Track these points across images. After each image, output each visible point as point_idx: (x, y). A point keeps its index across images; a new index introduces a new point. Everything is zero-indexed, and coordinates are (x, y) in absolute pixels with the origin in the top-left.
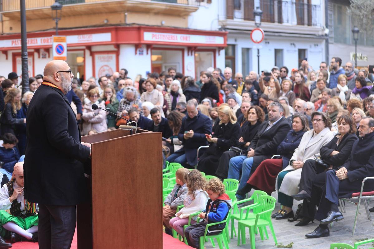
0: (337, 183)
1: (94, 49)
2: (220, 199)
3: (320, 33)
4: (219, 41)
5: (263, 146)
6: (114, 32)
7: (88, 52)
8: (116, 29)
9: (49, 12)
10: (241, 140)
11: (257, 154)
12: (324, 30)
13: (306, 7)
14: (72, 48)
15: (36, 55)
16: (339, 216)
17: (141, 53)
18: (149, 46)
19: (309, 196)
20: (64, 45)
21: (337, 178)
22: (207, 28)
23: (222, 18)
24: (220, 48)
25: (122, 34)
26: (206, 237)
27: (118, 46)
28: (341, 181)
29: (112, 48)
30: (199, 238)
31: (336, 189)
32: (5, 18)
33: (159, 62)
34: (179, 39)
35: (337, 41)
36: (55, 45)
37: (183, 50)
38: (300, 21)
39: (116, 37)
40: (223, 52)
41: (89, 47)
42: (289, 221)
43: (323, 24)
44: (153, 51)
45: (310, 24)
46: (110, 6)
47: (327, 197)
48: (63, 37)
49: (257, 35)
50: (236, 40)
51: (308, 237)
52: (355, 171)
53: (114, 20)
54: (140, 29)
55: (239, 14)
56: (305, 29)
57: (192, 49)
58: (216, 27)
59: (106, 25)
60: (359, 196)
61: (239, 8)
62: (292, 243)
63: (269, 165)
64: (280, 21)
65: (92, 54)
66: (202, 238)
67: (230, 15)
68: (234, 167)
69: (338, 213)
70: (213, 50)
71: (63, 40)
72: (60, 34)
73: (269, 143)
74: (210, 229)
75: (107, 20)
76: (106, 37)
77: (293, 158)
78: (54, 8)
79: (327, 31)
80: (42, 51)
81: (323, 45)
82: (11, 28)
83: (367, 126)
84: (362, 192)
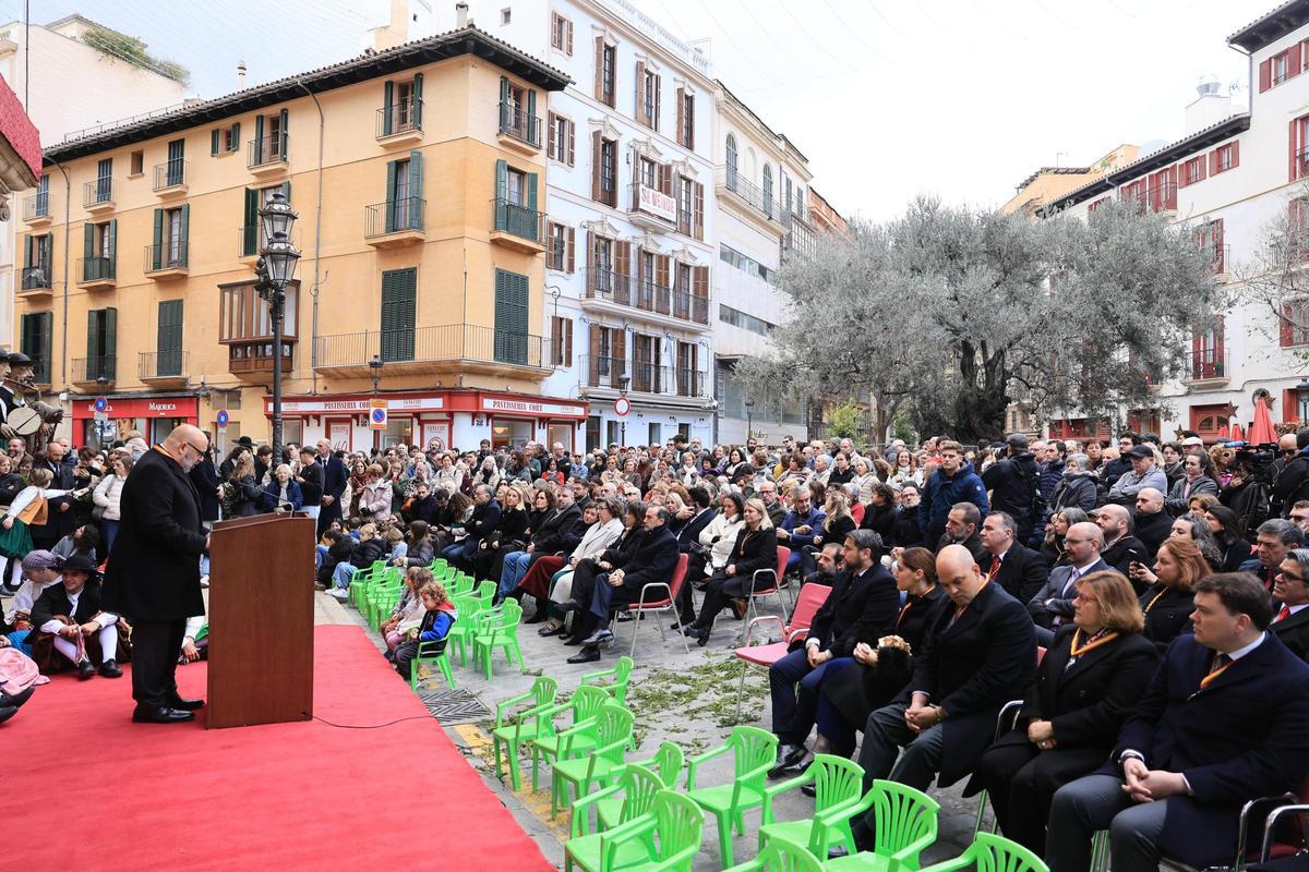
0: (608, 590)
1: (424, 417)
2: (438, 608)
3: (707, 405)
4: (579, 411)
5: (546, 540)
6: (446, 397)
7: (415, 421)
8: (450, 394)
9: (368, 369)
10: (528, 532)
11: (537, 548)
12: (712, 401)
13: (690, 374)
14: (393, 415)
15: (354, 421)
16: (608, 635)
17: (480, 424)
18: (490, 415)
19: (580, 606)
20: (385, 410)
21: (609, 584)
22: (565, 396)
23: (584, 384)
24: (581, 421)
25: (456, 399)
26: (419, 660)
27: (451, 414)
28: (615, 588)
29: (444, 417)
30: (410, 660)
31: (607, 599)
32: (318, 375)
33: (505, 436)
34: (528, 408)
35: (729, 415)
36: (372, 410)
37: (533, 422)
38: (683, 391)
39: (448, 403)
40: (583, 425)
41: (417, 415)
42: (560, 638)
43: (711, 394)
44: (495, 422)
45: (694, 395)
46: (442, 365)
47: (592, 610)
48: (384, 401)
49: (622, 406)
50: (601, 412)
51: (570, 661)
52: (635, 574)
53: (448, 382)
54: (478, 394)
55: (605, 380)
56: (689, 400)
57: (545, 420)
58: (575, 396)
59: (439, 388)
60: (637, 607)
61: (606, 373)
62: (542, 670)
63: (546, 563)
64: (657, 391)
65: (421, 423)
66: (413, 661)
67: (593, 382)
68: (509, 566)
69: (607, 632)
70: (573, 422)
71: (383, 405)
72: (379, 397)
73: (552, 536)
74: (424, 648)
75: (440, 382)
76: (437, 403)
77: (573, 555)
78: (373, 365)
79: (715, 403)
80: (361, 417)
81: (711, 419)
82: (326, 388)
83: (655, 518)
84: (641, 604)
